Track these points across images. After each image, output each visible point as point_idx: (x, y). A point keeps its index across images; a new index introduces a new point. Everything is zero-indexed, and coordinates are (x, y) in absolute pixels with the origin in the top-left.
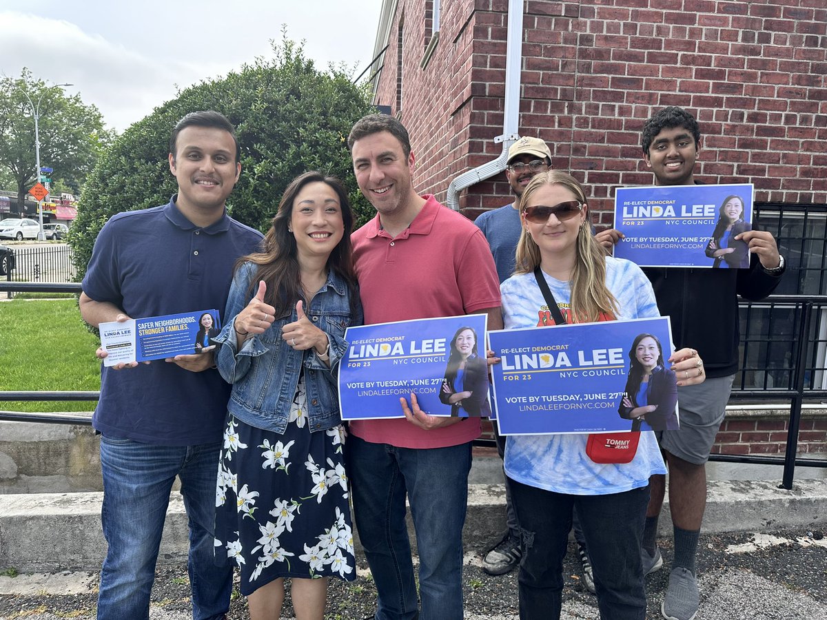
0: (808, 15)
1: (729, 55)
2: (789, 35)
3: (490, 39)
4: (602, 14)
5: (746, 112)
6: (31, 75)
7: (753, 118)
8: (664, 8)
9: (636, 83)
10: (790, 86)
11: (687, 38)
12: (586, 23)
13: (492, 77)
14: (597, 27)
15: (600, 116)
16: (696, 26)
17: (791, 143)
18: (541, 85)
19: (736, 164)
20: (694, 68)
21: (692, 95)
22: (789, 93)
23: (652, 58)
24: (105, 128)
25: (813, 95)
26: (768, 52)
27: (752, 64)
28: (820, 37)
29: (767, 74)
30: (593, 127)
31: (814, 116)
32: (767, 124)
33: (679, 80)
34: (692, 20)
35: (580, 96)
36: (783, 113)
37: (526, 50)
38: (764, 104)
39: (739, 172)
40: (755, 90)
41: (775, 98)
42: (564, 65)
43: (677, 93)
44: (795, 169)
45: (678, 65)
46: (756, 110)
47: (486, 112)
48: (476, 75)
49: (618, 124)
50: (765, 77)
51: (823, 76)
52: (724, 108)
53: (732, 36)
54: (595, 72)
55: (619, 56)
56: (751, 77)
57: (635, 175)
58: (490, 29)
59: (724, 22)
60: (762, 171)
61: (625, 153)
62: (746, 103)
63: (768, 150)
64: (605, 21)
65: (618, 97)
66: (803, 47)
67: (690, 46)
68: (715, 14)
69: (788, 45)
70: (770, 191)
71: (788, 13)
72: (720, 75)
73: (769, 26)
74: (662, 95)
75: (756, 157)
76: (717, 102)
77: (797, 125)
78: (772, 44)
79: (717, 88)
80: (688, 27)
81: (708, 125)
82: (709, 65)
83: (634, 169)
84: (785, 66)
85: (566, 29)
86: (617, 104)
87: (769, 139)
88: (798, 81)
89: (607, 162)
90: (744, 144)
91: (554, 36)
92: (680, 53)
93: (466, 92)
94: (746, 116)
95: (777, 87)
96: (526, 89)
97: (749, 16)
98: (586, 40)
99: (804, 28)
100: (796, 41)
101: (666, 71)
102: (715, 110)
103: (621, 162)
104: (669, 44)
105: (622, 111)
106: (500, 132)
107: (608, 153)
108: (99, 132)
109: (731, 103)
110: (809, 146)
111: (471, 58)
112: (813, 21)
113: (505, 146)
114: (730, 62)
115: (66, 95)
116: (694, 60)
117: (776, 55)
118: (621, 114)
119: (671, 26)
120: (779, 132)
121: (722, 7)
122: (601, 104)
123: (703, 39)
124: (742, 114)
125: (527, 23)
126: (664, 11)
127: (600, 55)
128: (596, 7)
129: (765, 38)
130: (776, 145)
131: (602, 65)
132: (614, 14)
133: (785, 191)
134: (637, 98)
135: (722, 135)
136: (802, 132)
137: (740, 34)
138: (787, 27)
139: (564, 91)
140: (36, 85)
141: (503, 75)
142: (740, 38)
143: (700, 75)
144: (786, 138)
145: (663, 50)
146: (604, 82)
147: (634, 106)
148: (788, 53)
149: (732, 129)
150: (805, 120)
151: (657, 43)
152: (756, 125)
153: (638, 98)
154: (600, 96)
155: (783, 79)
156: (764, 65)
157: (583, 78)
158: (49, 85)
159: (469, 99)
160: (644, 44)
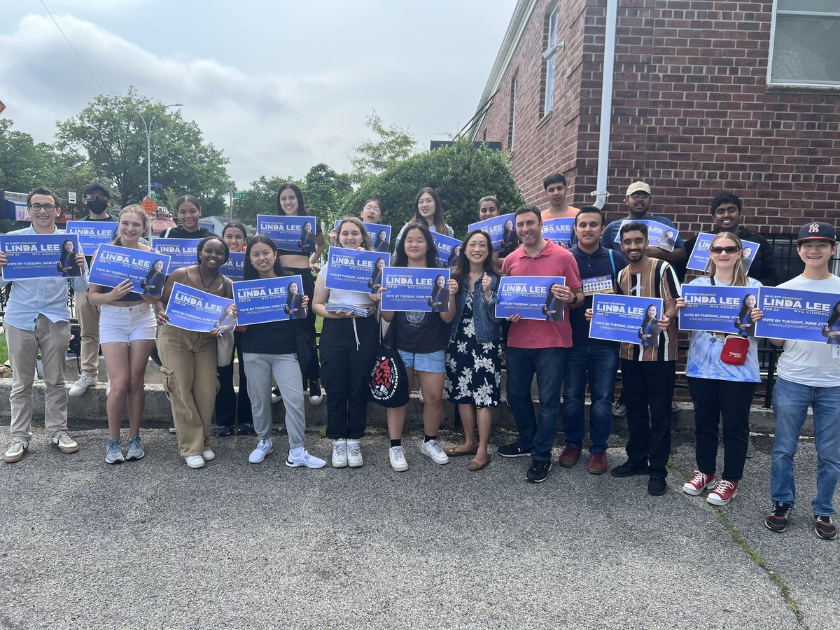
0: (807, 108)
1: (751, 137)
2: (794, 122)
3: (589, 132)
4: (663, 113)
5: (763, 174)
6: (137, 93)
7: (768, 177)
8: (706, 108)
9: (687, 157)
10: (796, 156)
11: (721, 127)
12: (652, 119)
13: (590, 155)
14: (659, 122)
15: (661, 178)
16: (728, 119)
17: (796, 194)
18: (622, 159)
19: (756, 208)
20: (726, 146)
21: (725, 163)
22: (795, 160)
23: (696, 140)
24: (203, 143)
25: (812, 161)
26: (779, 134)
27: (767, 142)
28: (817, 123)
29: (778, 148)
30: (657, 185)
31: (814, 175)
32: (779, 181)
33: (715, 154)
34: (725, 115)
35: (648, 165)
36: (791, 174)
37: (612, 138)
38: (777, 168)
39: (759, 213)
40: (770, 159)
41: (785, 164)
42: (637, 147)
43: (714, 162)
44: (800, 211)
45: (715, 144)
46: (770, 172)
47: (585, 177)
48: (579, 154)
49: (674, 183)
50: (776, 151)
51: (820, 149)
52: (747, 172)
53: (754, 124)
54: (658, 150)
55: (674, 140)
56: (767, 151)
57: (685, 216)
58: (589, 126)
59: (748, 115)
60: (776, 213)
61: (678, 202)
62: (762, 168)
63: (780, 199)
64: (665, 118)
65: (674, 166)
66: (805, 130)
67: (723, 132)
68: (741, 111)
69: (793, 129)
70: (782, 226)
71: (793, 108)
72: (745, 150)
73: (780, 117)
74: (704, 164)
75: (771, 204)
76: (743, 168)
77: (801, 182)
78: (782, 128)
79: (742, 158)
80: (722, 120)
81: (737, 183)
82: (737, 144)
83: (685, 212)
84: (790, 143)
85: (639, 123)
86: (673, 170)
87: (781, 191)
88: (801, 152)
89: (666, 207)
90: (762, 195)
91: (631, 129)
92: (716, 137)
93: (573, 162)
94: (763, 176)
95: (785, 156)
96: (612, 161)
97: (765, 111)
98: (652, 130)
99: (804, 117)
100: (799, 126)
101: (707, 148)
102: (741, 173)
103: (676, 207)
104: (708, 131)
105: (676, 175)
106: (595, 189)
107: (667, 201)
108: (197, 147)
109: (752, 168)
110: (810, 196)
111: (576, 143)
112: (812, 113)
113: (597, 198)
114: (751, 142)
115: (168, 112)
116: (726, 141)
117: (785, 136)
119: (710, 119)
120: (789, 186)
121: (745, 106)
122: (662, 170)
123: (733, 127)
124: (761, 175)
125: (613, 120)
126: (705, 110)
127: (661, 139)
128: (659, 109)
129: (777, 125)
130: (785, 195)
131: (663, 145)
132: (671, 113)
133: (793, 226)
134: (687, 166)
135: (747, 189)
136: (805, 187)
137: (759, 123)
138: (793, 117)
139: (636, 163)
140: (141, 103)
141: (597, 153)
142: (759, 126)
143: (730, 150)
144: (793, 191)
145: (704, 135)
146: (664, 156)
147: (684, 171)
148: (793, 134)
149: (753, 185)
150: (806, 178)
151: (701, 131)
152: (771, 182)
154: (660, 165)
155: (791, 151)
156: (776, 142)
157: (649, 154)
158: (153, 103)
159: (574, 168)
160: (692, 131)
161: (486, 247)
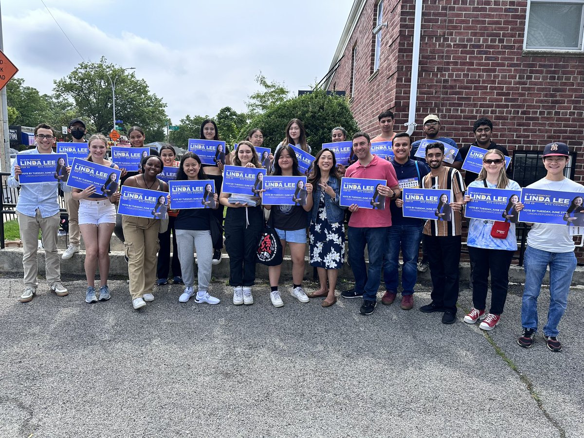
0: (551, 66)
1: (512, 85)
2: (541, 75)
3: (403, 83)
4: (453, 70)
5: (520, 111)
6: (106, 61)
7: (523, 113)
8: (481, 66)
9: (469, 99)
10: (542, 98)
11: (492, 79)
12: (446, 74)
13: (404, 98)
14: (451, 76)
15: (452, 113)
16: (497, 73)
17: (542, 124)
18: (425, 101)
19: (515, 134)
20: (495, 91)
21: (494, 103)
22: (541, 101)
23: (476, 88)
24: (149, 94)
25: (553, 102)
26: (531, 83)
27: (523, 89)
28: (556, 76)
29: (530, 93)
30: (448, 118)
31: (554, 111)
32: (531, 115)
33: (488, 97)
34: (495, 71)
35: (443, 105)
36: (538, 111)
37: (419, 87)
38: (529, 107)
39: (517, 137)
40: (524, 101)
41: (535, 104)
42: (436, 93)
43: (488, 103)
44: (544, 135)
45: (488, 91)
46: (525, 109)
47: (401, 113)
48: (397, 98)
49: (460, 117)
50: (529, 95)
51: (558, 93)
52: (509, 109)
53: (514, 77)
54: (450, 95)
55: (460, 88)
56: (523, 95)
57: (467, 139)
58: (403, 79)
59: (510, 71)
60: (528, 136)
61: (463, 129)
62: (520, 107)
63: (531, 127)
64: (455, 73)
65: (460, 105)
66: (548, 81)
67: (494, 82)
68: (506, 68)
69: (541, 80)
70: (532, 145)
71: (541, 66)
72: (508, 94)
73: (532, 72)
74: (480, 104)
75: (525, 130)
76: (507, 106)
77: (545, 116)
78: (533, 80)
79: (506, 100)
80: (493, 74)
81: (502, 116)
82: (503, 90)
83: (467, 136)
84: (539, 90)
85: (437, 77)
86: (460, 108)
87: (532, 122)
88: (546, 96)
89: (455, 133)
90: (519, 125)
91: (432, 80)
92: (489, 85)
93: (393, 103)
94: (520, 112)
95: (535, 99)
96: (419, 103)
97: (522, 68)
98: (446, 81)
99: (548, 72)
100: (545, 78)
101: (482, 93)
102: (505, 110)
103: (461, 133)
104: (484, 82)
105: (462, 111)
106: (407, 121)
107: (455, 129)
108: (145, 96)
109: (512, 106)
110: (551, 125)
111: (395, 90)
112: (553, 69)
113: (409, 127)
114: (512, 89)
115: (126, 73)
116: (495, 88)
117: (535, 85)
118: (461, 112)
119: (485, 74)
120: (537, 119)
121: (509, 64)
122: (452, 108)
123: (500, 79)
125: (420, 75)
126: (482, 68)
127: (452, 87)
128: (450, 67)
129: (529, 77)
130: (534, 124)
131: (453, 92)
132: (458, 70)
133: (539, 145)
135: (509, 121)
136: (548, 119)
137: (518, 76)
138: (541, 72)
139: (435, 103)
140: (109, 67)
141: (409, 97)
142: (517, 78)
143: (498, 94)
144: (540, 122)
145: (481, 84)
146: (454, 99)
147: (467, 109)
148: (541, 84)
149: (513, 118)
150: (549, 113)
151: (478, 82)
152: (525, 116)
153: (469, 106)
154: (451, 105)
155: (538, 95)
156: (529, 89)
157: (444, 97)
158: (117, 67)
159: (393, 107)
160: (472, 82)
161: (332, 160)
